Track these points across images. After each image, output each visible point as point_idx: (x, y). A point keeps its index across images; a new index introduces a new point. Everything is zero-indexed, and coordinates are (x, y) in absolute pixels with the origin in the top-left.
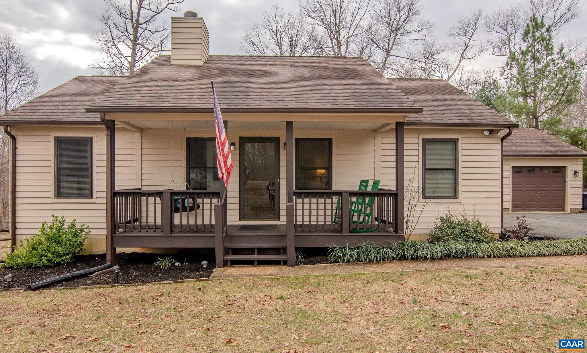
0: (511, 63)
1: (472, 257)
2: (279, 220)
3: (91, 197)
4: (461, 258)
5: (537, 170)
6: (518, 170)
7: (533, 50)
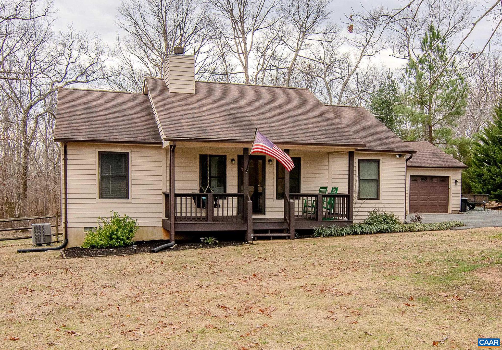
0: (410, 71)
1: (391, 232)
2: (265, 215)
3: (128, 199)
4: (386, 233)
5: (429, 179)
6: (415, 179)
7: (430, 60)
